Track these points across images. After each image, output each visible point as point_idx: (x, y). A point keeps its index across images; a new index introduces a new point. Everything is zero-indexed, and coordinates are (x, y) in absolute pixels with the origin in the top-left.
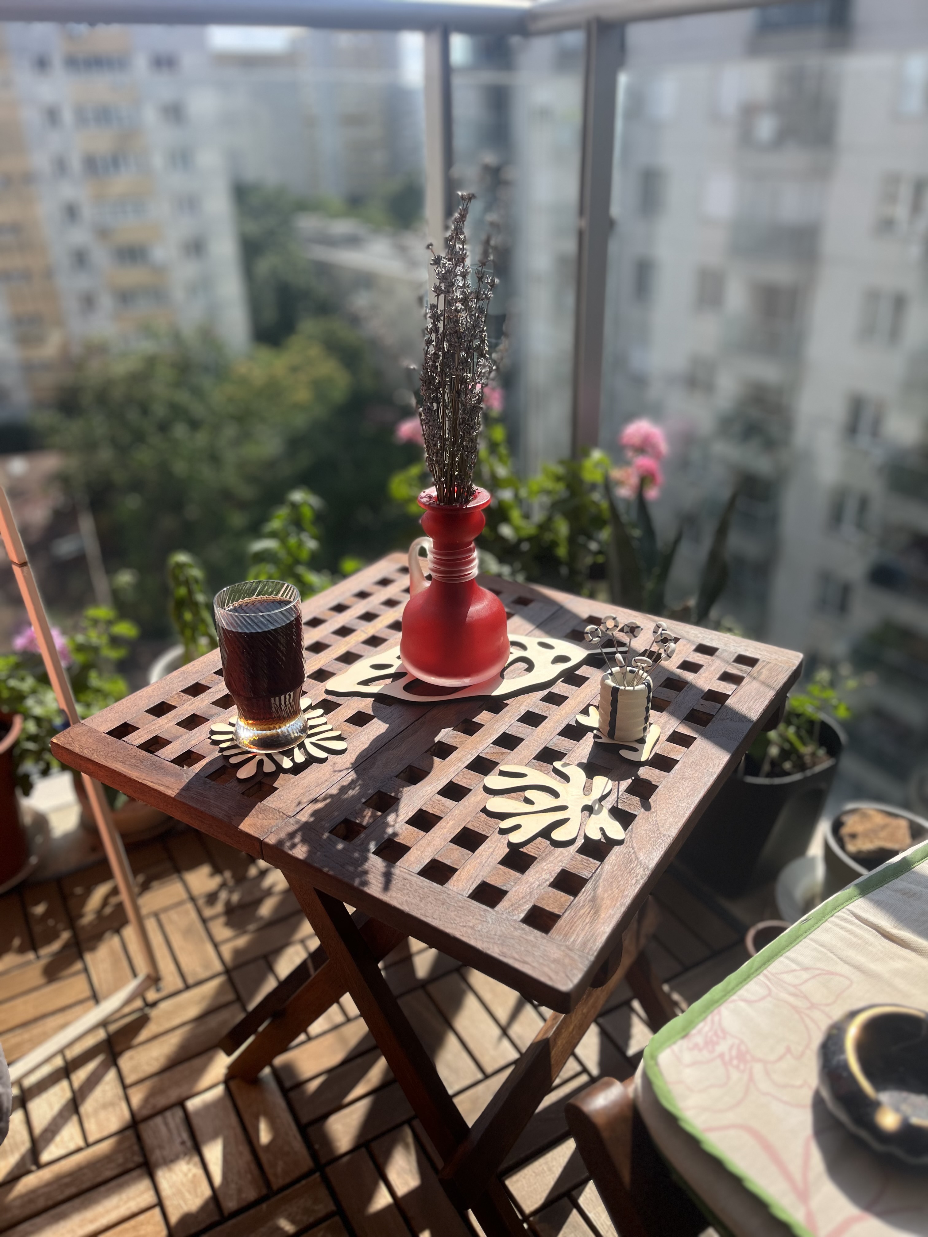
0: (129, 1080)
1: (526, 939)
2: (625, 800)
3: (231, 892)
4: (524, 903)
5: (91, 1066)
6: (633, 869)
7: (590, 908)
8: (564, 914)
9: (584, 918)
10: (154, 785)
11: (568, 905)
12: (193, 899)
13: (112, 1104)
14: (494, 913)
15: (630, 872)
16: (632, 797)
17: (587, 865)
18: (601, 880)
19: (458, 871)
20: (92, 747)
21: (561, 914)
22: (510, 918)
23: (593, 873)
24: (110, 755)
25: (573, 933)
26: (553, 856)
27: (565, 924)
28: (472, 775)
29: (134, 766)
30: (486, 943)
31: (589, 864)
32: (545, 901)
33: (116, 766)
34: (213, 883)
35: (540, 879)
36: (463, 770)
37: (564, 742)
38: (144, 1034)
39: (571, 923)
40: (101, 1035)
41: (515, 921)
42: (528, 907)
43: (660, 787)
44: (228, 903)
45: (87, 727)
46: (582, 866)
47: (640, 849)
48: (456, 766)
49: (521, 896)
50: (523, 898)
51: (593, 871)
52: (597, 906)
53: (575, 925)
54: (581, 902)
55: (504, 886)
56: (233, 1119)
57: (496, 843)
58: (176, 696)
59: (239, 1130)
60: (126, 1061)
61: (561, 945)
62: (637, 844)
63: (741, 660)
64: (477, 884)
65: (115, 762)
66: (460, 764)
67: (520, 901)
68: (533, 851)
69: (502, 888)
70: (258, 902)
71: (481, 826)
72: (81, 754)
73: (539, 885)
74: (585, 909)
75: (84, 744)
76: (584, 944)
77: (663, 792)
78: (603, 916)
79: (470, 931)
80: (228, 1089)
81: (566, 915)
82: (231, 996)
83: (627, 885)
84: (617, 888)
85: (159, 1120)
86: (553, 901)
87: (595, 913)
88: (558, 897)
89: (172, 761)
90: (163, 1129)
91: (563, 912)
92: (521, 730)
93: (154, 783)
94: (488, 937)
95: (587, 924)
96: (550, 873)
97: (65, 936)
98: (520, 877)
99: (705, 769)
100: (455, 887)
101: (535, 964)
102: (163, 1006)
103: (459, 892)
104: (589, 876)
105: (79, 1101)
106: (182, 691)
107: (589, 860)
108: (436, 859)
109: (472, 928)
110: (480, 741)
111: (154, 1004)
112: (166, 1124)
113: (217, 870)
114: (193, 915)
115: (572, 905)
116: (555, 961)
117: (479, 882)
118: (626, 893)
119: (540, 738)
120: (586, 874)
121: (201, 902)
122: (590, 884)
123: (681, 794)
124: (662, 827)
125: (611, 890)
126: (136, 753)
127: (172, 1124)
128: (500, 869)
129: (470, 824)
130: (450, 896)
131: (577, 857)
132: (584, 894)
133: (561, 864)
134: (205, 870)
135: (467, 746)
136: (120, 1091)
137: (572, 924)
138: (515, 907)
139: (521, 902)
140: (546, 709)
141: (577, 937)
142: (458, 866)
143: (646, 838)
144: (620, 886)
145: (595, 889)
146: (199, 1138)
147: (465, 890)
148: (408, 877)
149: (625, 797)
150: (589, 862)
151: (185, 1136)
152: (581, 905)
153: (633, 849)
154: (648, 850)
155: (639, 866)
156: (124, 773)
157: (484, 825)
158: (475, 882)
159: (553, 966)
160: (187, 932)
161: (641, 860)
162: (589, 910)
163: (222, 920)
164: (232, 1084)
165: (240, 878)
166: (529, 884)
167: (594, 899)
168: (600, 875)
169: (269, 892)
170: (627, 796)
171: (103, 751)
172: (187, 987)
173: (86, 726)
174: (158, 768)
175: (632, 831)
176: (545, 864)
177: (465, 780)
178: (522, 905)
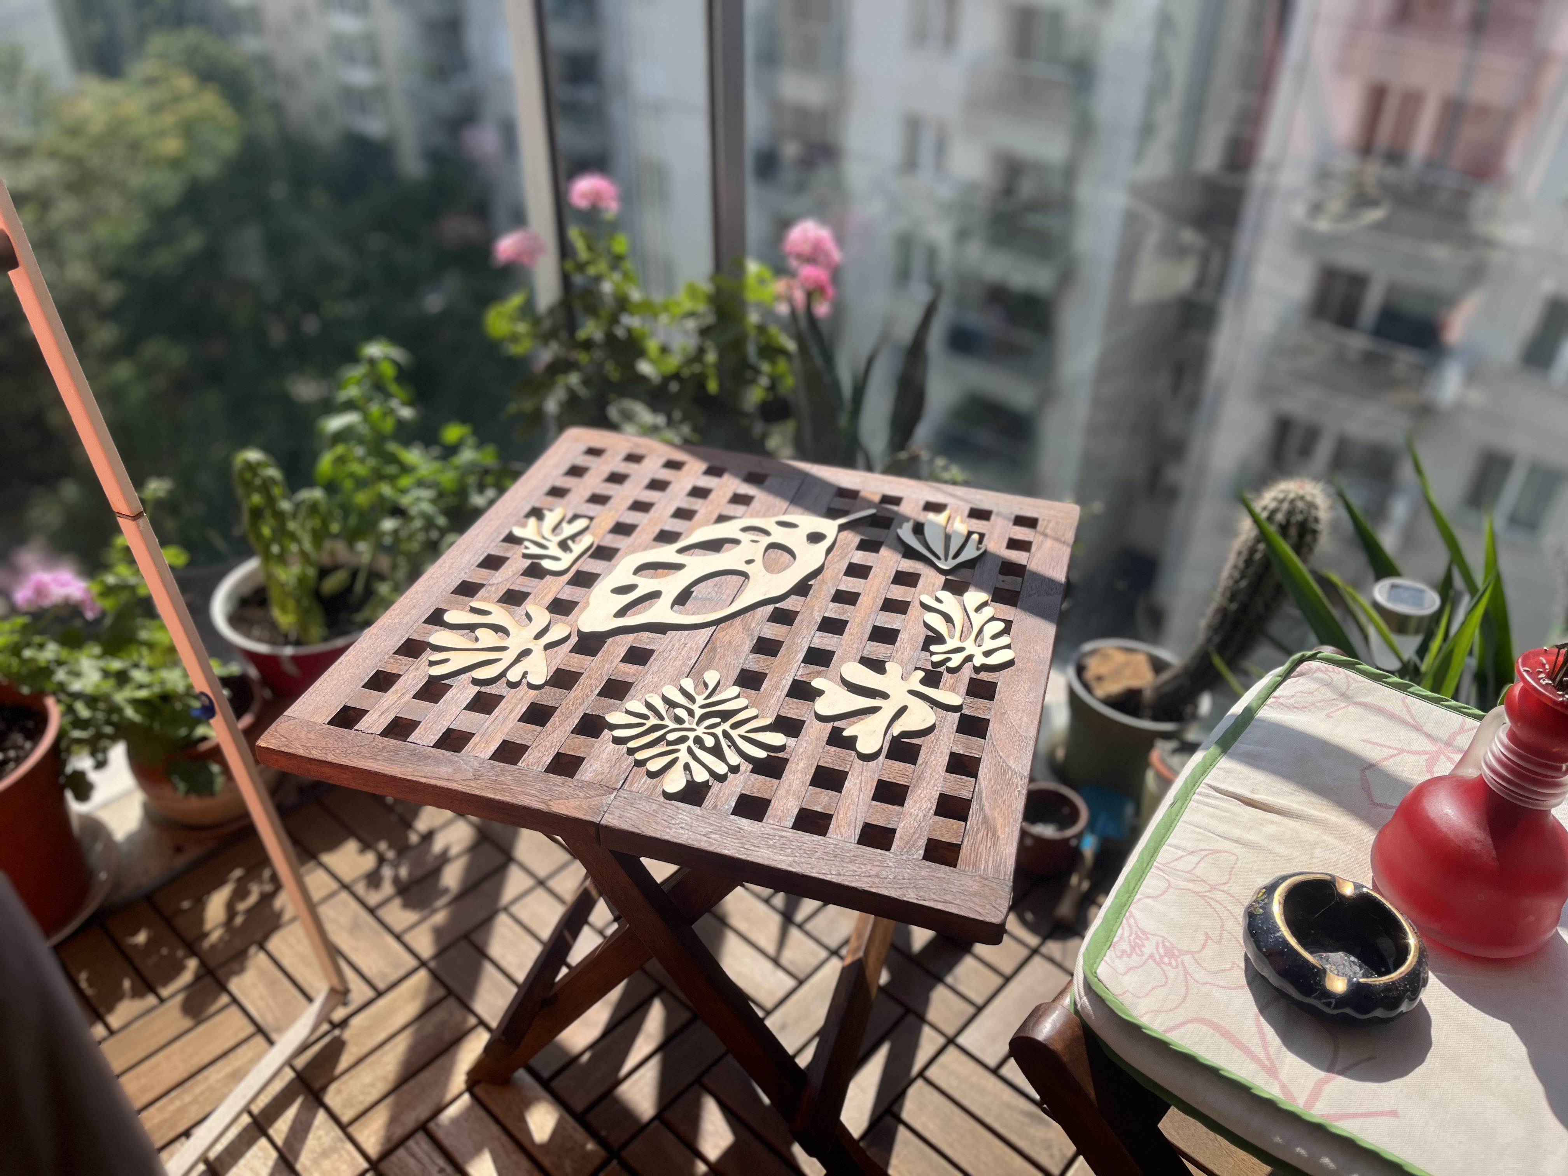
0: (345, 1118)
1: (938, 878)
2: (971, 705)
3: (396, 866)
4: (918, 838)
5: (291, 1113)
6: (1010, 780)
7: (986, 830)
8: (962, 842)
9: (985, 842)
10: (430, 780)
11: (963, 831)
12: (345, 887)
13: (333, 1149)
14: (891, 855)
15: (1009, 784)
16: (976, 699)
17: (963, 784)
18: (984, 799)
19: (834, 817)
20: (320, 745)
21: (960, 843)
22: (911, 857)
23: (973, 792)
24: (349, 752)
25: (980, 861)
26: (925, 781)
27: (968, 853)
28: (797, 703)
29: (391, 761)
30: (898, 890)
31: (964, 783)
32: (938, 833)
33: (366, 764)
34: (368, 861)
35: (923, 809)
36: (786, 700)
37: (878, 648)
38: (345, 1061)
39: (974, 851)
40: (289, 1075)
41: (917, 860)
42: (923, 842)
43: (999, 684)
44: (396, 880)
45: (297, 720)
46: (958, 786)
47: (1008, 756)
48: (775, 696)
49: (911, 831)
50: (914, 833)
51: (972, 790)
52: (992, 827)
53: (979, 852)
54: (974, 826)
55: (890, 823)
56: (495, 1129)
57: (860, 778)
58: (392, 661)
59: (504, 1138)
60: (332, 1097)
61: (975, 876)
62: (1002, 752)
63: (1021, 521)
64: (861, 828)
65: (362, 760)
66: (779, 693)
67: (912, 837)
68: (901, 779)
69: (888, 826)
70: (436, 872)
71: (835, 762)
72: (311, 756)
73: (924, 816)
74: (982, 833)
75: (307, 743)
76: (997, 870)
77: (1005, 689)
78: (1002, 836)
79: (877, 880)
80: (473, 1096)
81: (965, 843)
82: (440, 992)
83: (1011, 799)
84: (1004, 804)
85: (401, 1152)
86: (946, 831)
87: (993, 835)
88: (949, 825)
89: (434, 746)
90: (411, 1162)
91: (961, 840)
92: (826, 641)
93: (428, 778)
94: (897, 883)
95: (990, 847)
96: (929, 800)
97: (192, 964)
98: (901, 810)
99: (1036, 655)
100: (839, 835)
101: (958, 902)
102: (355, 1022)
103: (846, 840)
104: (971, 796)
105: (290, 1158)
106: (393, 654)
107: (962, 779)
108: (804, 807)
109: (877, 876)
110: (788, 661)
111: (344, 1023)
112: (413, 1155)
113: (366, 846)
114: (354, 905)
115: (966, 832)
116: (975, 895)
117: (862, 825)
118: (1014, 807)
119: (852, 647)
120: (967, 794)
121: (360, 888)
122: (975, 803)
123: (1024, 688)
124: (1020, 728)
125: (999, 807)
126: (382, 743)
127: (420, 1154)
128: (877, 806)
129: (822, 761)
130: (838, 846)
131: (948, 777)
132: (974, 817)
133: (936, 788)
134: (351, 847)
135: (777, 670)
136: (339, 1132)
137: (976, 851)
138: (909, 845)
139: (914, 838)
140: (842, 611)
141: (987, 865)
142: (832, 811)
143: (1009, 743)
144: (1005, 801)
145: (982, 809)
146: (460, 1160)
147: (851, 836)
148: (784, 834)
149: (969, 701)
150: (964, 781)
151: (441, 1162)
152: (975, 829)
153: (1001, 758)
154: (1017, 757)
155: (1015, 776)
156: (382, 772)
157: (838, 759)
158: (858, 826)
159: (976, 900)
160: (354, 928)
161: (1014, 769)
162: (985, 833)
163: (397, 902)
164: (478, 1090)
165: (403, 849)
166: (913, 817)
167: (985, 820)
168: (980, 792)
169: (444, 859)
170: (971, 700)
171: (338, 749)
172: (380, 994)
173: (296, 718)
174: (420, 757)
175: (992, 739)
176: (920, 791)
177: (792, 711)
178: (916, 841)
